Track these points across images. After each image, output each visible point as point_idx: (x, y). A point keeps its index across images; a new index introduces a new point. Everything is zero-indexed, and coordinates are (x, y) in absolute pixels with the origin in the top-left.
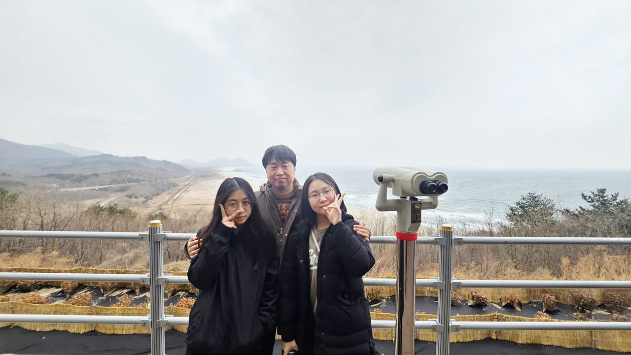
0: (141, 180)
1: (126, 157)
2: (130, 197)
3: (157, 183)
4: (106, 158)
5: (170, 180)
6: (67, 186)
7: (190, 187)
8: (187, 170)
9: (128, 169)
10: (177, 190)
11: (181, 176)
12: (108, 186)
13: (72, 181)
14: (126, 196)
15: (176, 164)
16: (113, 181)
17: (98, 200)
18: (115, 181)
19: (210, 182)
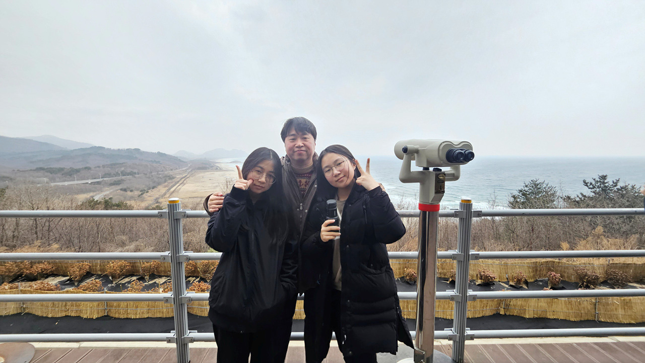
0: (135, 173)
1: (119, 149)
2: (125, 190)
3: (152, 176)
4: (98, 151)
5: (166, 173)
6: (58, 179)
7: (187, 180)
8: (183, 161)
9: (121, 161)
10: (174, 183)
11: (177, 169)
12: (101, 180)
13: (62, 175)
14: (121, 190)
15: (171, 156)
16: (106, 174)
17: (91, 194)
18: (108, 174)
19: (207, 174)
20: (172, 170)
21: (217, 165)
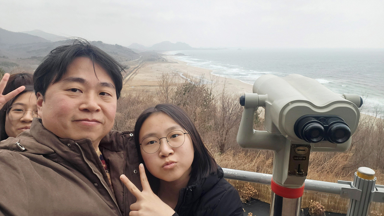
5: (122, 63)
7: (139, 70)
11: (131, 60)
19: (156, 66)
20: (127, 61)
21: (163, 57)
